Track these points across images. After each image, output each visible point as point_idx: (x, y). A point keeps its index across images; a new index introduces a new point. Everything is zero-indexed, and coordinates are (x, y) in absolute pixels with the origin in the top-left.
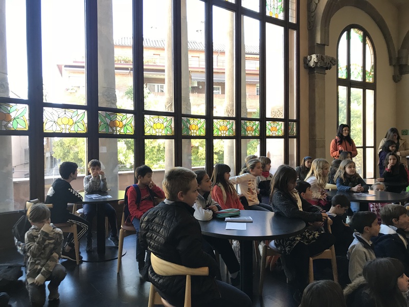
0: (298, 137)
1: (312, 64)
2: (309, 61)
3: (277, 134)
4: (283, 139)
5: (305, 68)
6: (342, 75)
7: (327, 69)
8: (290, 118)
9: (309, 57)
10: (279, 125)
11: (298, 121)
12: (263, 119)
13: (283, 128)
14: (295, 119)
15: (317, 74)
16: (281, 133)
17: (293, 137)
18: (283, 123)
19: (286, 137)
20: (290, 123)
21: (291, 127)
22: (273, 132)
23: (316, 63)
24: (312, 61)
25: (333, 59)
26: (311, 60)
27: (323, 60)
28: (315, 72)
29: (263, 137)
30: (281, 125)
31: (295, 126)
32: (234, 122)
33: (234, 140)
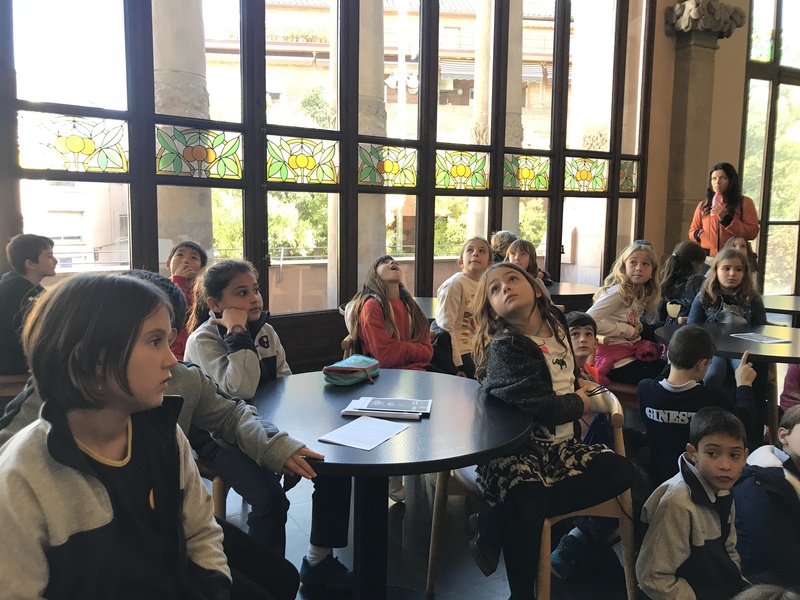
0: (640, 195)
1: (683, 23)
2: (679, 17)
3: (591, 187)
4: (605, 199)
5: (668, 34)
6: (761, 52)
7: (721, 35)
8: (624, 151)
9: (678, 6)
10: (597, 167)
11: (642, 159)
12: (558, 153)
13: (606, 173)
14: (636, 153)
15: (696, 50)
16: (600, 185)
17: (629, 196)
18: (607, 162)
19: (613, 194)
20: (623, 162)
21: (624, 172)
22: (581, 182)
23: (694, 22)
24: (686, 15)
25: (736, 11)
26: (682, 14)
27: (713, 15)
28: (692, 42)
29: (556, 194)
30: (602, 167)
31: (635, 171)
32: (488, 157)
33: (487, 198)
